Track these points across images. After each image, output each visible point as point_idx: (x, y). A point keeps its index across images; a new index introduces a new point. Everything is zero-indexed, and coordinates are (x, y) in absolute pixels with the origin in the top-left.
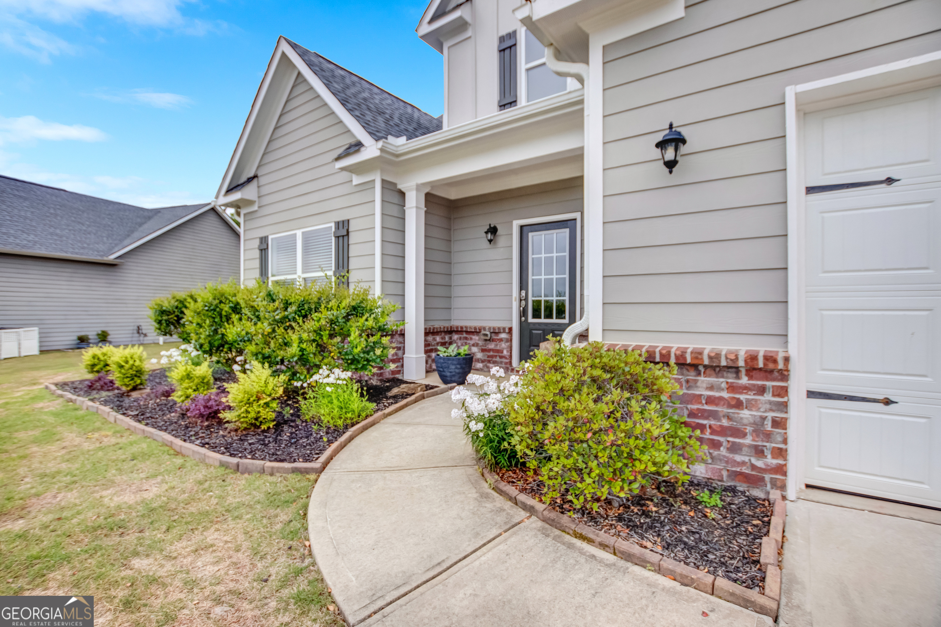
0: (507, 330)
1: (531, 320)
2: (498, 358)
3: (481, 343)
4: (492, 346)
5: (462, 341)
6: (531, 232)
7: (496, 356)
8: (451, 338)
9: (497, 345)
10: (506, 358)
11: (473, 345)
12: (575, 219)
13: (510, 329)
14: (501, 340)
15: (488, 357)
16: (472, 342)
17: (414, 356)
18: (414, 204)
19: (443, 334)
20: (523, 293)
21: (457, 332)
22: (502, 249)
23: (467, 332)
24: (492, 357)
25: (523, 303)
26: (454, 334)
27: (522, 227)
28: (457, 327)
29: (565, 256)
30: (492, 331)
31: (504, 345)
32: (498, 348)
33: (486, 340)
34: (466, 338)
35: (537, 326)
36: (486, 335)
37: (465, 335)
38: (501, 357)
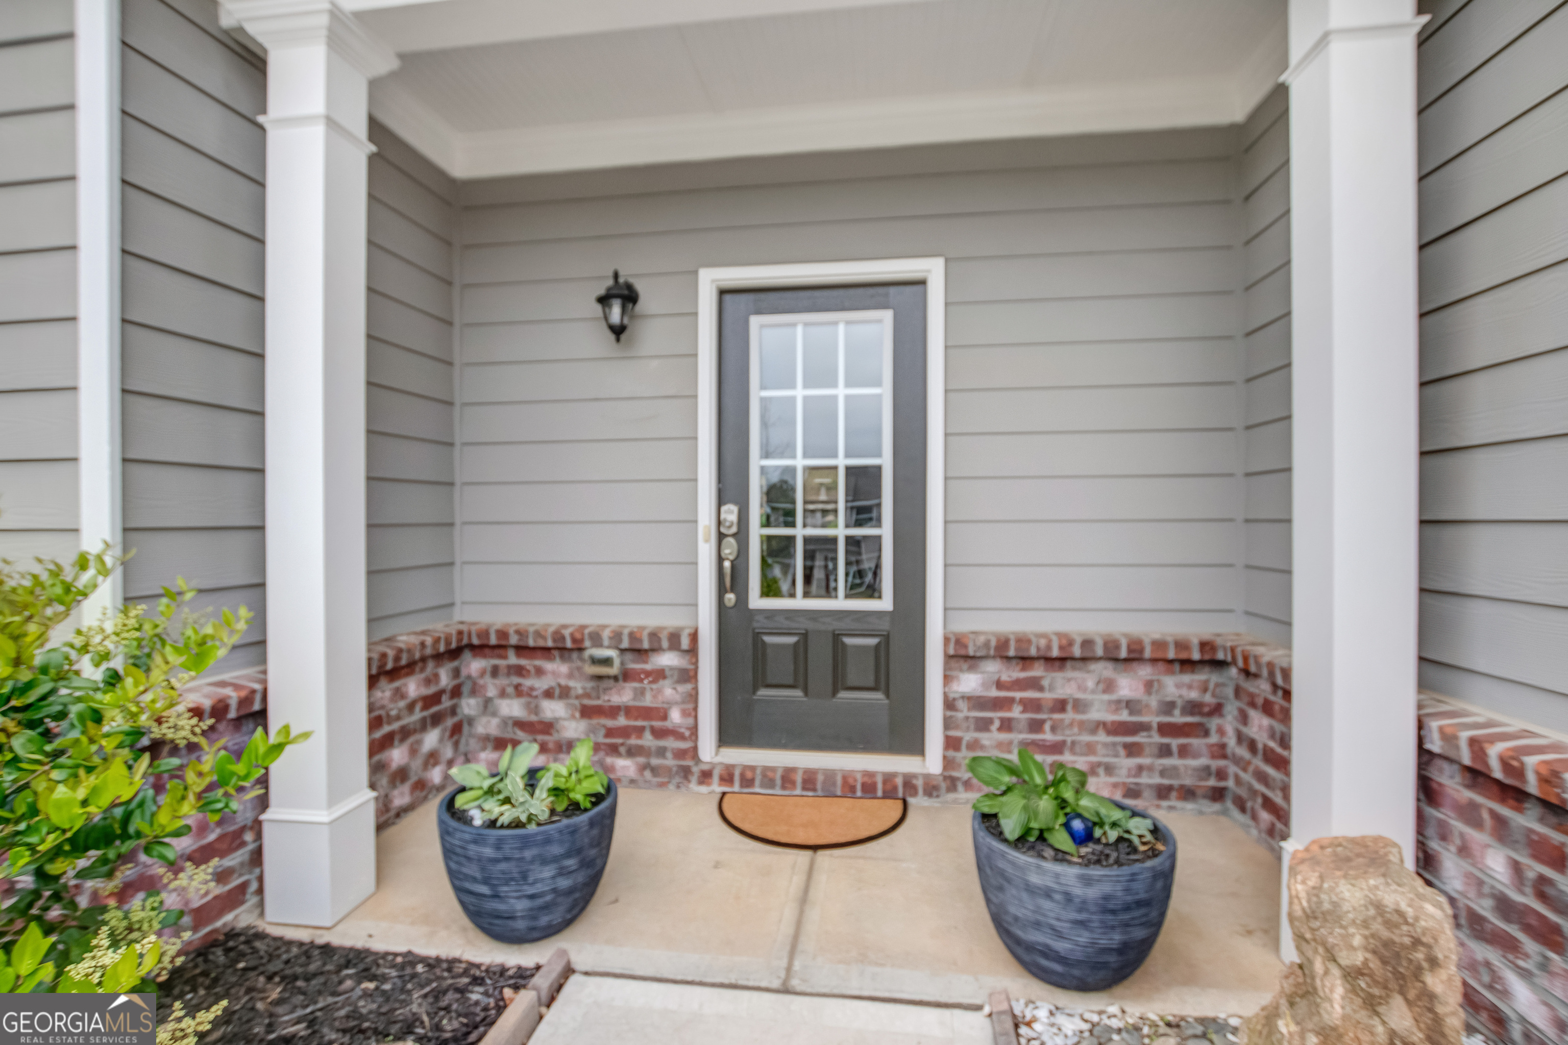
0: (685, 643)
1: (756, 601)
2: (648, 735)
3: (578, 686)
4: (623, 695)
5: (502, 681)
6: (759, 312)
7: (640, 731)
8: (456, 673)
9: (642, 692)
10: (680, 737)
11: (548, 694)
12: (922, 283)
13: (694, 637)
14: (659, 674)
15: (610, 733)
16: (542, 684)
17: (323, 816)
18: (317, 104)
19: (431, 665)
20: (730, 513)
21: (481, 649)
22: (655, 363)
23: (522, 650)
24: (625, 732)
25: (730, 548)
26: (467, 655)
27: (723, 292)
28: (485, 634)
29: (879, 396)
30: (625, 644)
31: (669, 691)
32: (648, 701)
33: (599, 678)
34: (519, 671)
35: (785, 624)
36: (607, 662)
37: (513, 659)
38: (659, 734)
